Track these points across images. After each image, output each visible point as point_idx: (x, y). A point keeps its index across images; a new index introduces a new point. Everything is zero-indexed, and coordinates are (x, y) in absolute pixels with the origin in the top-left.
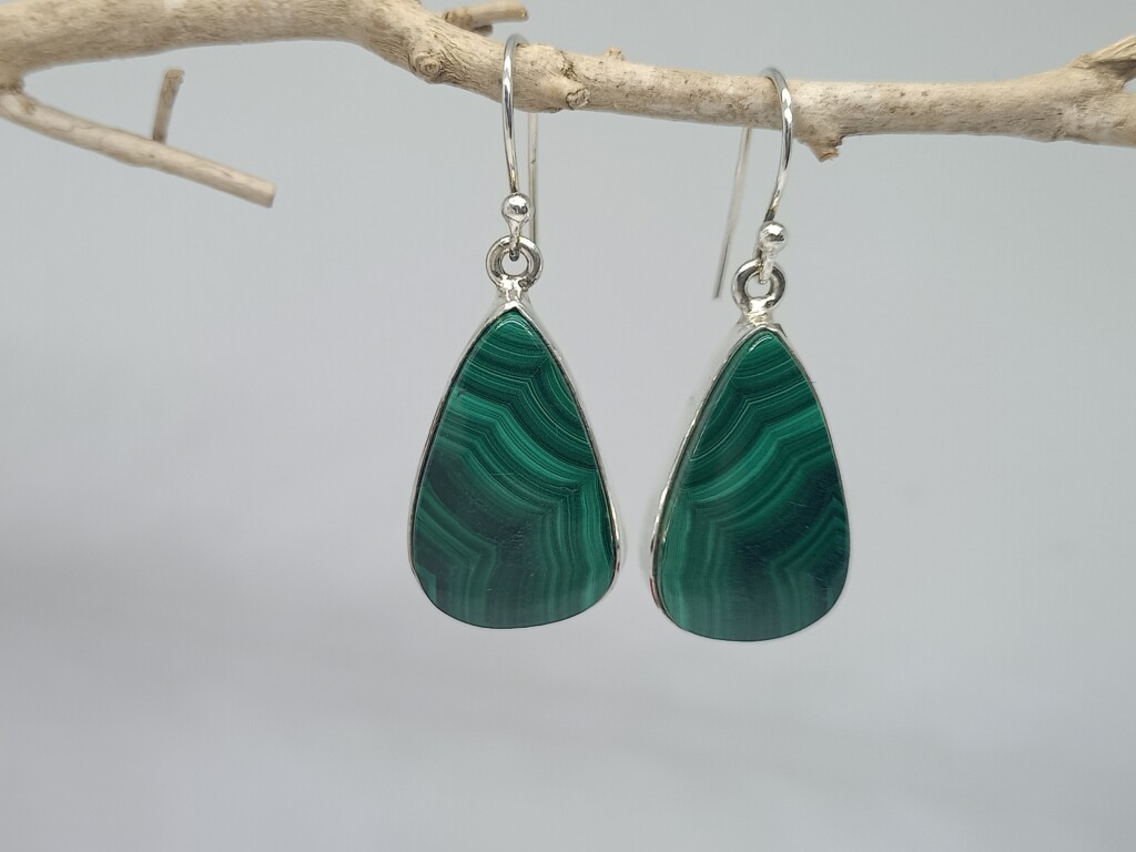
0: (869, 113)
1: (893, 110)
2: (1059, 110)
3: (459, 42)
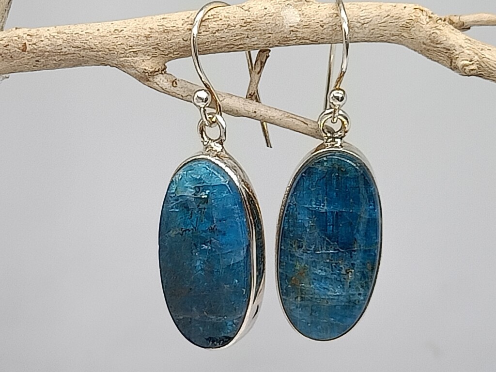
3: (487, 54)
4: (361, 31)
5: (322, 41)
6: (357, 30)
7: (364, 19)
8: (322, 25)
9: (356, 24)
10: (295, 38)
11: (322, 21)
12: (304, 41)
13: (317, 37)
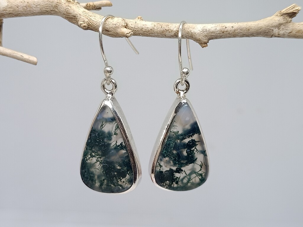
0: (216, 34)
1: (223, 32)
2: (272, 29)
3: (92, 18)
4: (36, 9)
5: (20, 15)
6: (35, 9)
7: (37, 3)
8: (18, 7)
9: (34, 6)
10: (6, 14)
11: (17, 5)
12: (11, 15)
13: (17, 13)
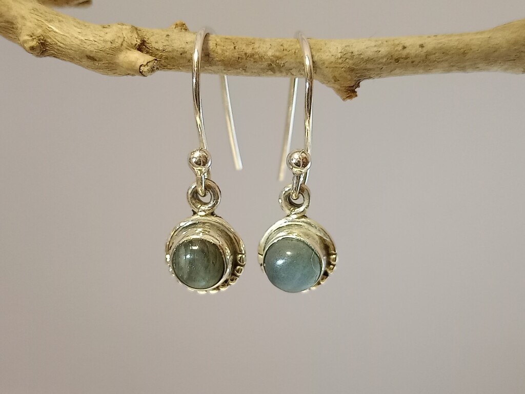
0: (379, 64)
1: (397, 60)
